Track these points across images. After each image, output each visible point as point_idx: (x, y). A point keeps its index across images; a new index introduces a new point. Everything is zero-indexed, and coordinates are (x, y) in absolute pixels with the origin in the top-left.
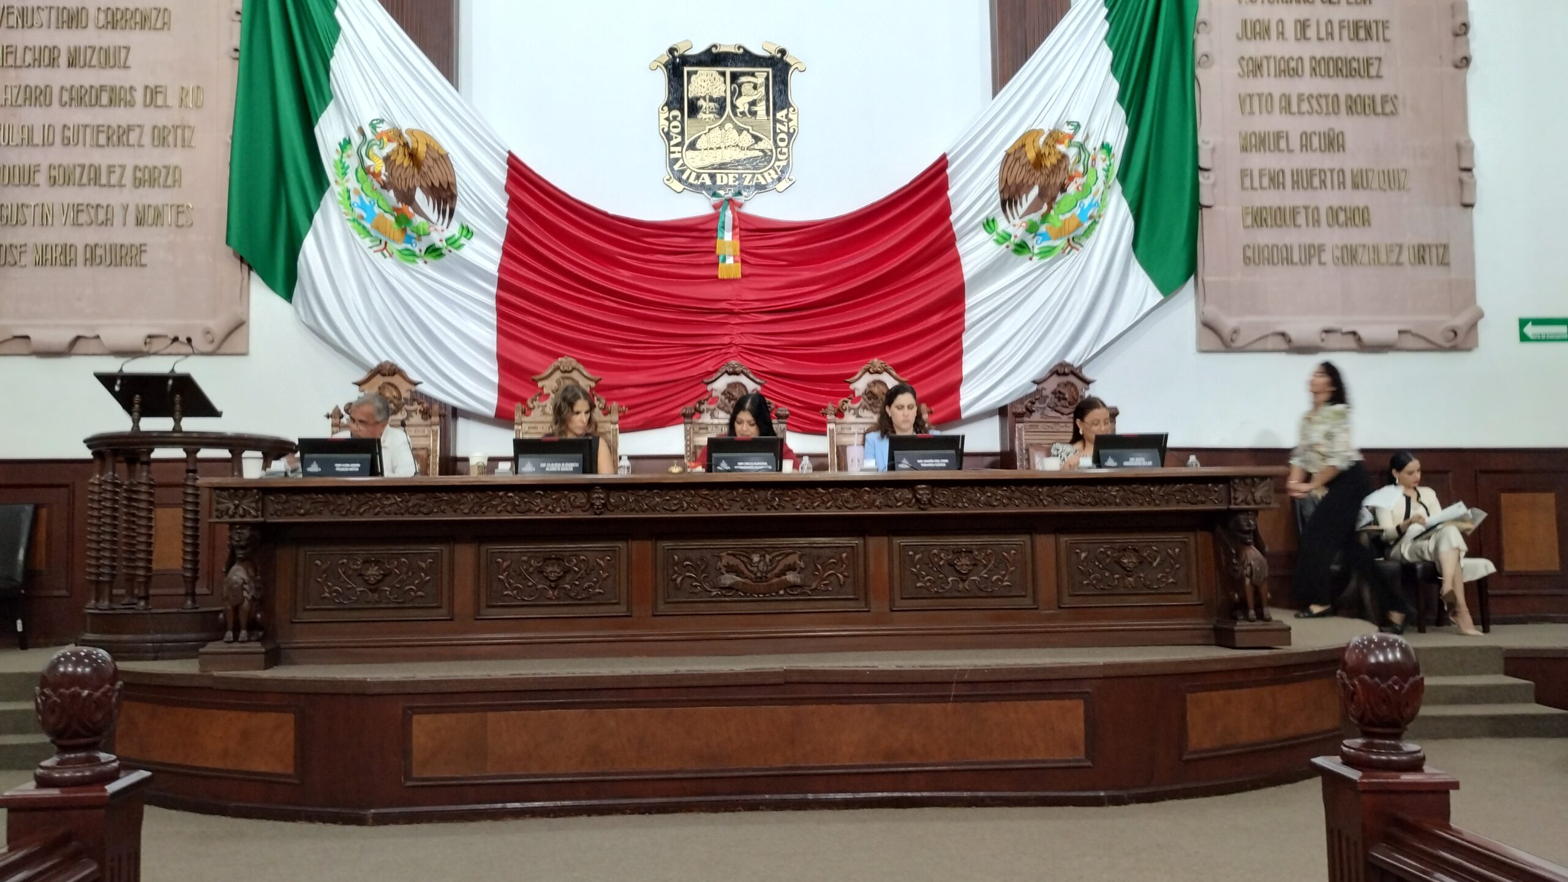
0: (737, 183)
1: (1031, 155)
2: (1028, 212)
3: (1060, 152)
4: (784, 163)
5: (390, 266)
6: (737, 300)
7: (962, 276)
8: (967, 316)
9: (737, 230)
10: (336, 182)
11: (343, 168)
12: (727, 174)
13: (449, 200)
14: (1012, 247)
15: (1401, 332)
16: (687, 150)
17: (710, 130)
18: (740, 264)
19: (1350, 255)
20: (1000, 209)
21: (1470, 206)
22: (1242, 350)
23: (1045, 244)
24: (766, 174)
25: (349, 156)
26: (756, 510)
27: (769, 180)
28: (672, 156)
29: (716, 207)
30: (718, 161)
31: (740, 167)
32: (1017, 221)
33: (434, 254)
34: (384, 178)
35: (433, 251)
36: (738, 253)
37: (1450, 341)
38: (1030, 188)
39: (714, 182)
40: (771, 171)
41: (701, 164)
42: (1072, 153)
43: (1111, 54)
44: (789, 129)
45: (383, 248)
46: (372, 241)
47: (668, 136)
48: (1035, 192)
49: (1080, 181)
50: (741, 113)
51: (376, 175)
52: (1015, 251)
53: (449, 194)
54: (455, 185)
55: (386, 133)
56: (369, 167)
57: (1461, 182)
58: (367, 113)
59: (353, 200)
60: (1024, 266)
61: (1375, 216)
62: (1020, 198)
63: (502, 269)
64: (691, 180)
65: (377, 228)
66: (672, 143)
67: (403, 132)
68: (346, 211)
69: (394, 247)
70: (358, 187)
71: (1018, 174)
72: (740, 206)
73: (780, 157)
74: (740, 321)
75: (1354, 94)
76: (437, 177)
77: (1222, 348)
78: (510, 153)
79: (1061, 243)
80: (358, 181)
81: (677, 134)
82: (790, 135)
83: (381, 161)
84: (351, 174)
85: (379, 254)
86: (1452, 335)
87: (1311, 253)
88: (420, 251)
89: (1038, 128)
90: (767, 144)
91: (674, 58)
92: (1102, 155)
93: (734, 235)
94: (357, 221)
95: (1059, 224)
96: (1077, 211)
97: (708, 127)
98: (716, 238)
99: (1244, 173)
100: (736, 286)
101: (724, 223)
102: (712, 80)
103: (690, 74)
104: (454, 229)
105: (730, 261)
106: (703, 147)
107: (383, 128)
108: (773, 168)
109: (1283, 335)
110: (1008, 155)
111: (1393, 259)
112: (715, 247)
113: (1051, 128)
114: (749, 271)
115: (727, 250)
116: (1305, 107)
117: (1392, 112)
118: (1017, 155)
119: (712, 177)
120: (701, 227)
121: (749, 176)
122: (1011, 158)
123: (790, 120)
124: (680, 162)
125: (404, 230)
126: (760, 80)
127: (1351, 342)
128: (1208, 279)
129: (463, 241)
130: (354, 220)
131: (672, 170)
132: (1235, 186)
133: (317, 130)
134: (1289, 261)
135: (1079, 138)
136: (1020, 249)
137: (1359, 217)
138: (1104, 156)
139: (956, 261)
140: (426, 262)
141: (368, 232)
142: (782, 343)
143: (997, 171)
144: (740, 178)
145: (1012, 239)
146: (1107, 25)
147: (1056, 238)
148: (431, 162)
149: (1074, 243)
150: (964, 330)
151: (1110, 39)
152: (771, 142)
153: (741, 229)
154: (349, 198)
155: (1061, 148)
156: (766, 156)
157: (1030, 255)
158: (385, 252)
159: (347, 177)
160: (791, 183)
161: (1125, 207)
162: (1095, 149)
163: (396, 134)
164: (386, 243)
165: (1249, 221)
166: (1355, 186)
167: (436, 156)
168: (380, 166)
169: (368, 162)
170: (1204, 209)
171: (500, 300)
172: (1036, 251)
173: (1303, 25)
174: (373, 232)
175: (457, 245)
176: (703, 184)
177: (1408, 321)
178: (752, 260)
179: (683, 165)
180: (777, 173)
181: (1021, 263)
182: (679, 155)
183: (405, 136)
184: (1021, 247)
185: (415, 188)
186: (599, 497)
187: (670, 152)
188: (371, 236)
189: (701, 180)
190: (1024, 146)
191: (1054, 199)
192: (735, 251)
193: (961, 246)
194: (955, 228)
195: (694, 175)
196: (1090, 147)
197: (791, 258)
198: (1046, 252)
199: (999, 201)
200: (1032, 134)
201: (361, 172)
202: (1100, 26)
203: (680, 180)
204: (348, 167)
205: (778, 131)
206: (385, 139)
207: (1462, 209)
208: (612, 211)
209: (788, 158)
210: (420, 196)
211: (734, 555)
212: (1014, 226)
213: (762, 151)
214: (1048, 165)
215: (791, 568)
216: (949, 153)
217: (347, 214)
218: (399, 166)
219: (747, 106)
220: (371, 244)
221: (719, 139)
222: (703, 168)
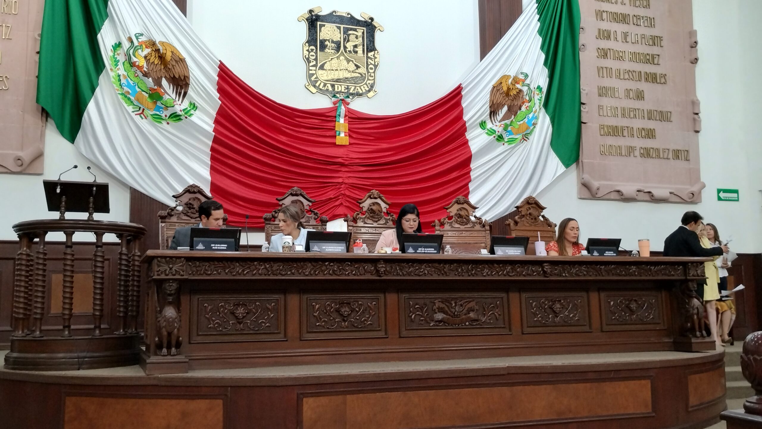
0: (346, 91)
1: (505, 89)
2: (503, 119)
3: (518, 88)
4: (372, 82)
5: (145, 124)
6: (347, 158)
7: (471, 152)
8: (472, 174)
9: (347, 118)
10: (111, 69)
11: (115, 61)
12: (340, 85)
13: (184, 86)
14: (496, 137)
15: (670, 193)
16: (319, 70)
17: (332, 59)
18: (348, 137)
19: (647, 153)
20: (489, 116)
21: (697, 132)
22: (599, 199)
23: (510, 137)
24: (362, 87)
25: (118, 54)
26: (463, 276)
27: (364, 91)
28: (311, 72)
29: (335, 103)
30: (336, 77)
31: (348, 82)
32: (498, 124)
33: (175, 119)
34: (146, 70)
35: (176, 117)
36: (347, 131)
37: (690, 199)
38: (503, 106)
39: (334, 90)
40: (365, 86)
41: (326, 78)
42: (525, 89)
43: (541, 39)
44: (375, 62)
45: (142, 113)
46: (133, 108)
47: (308, 60)
48: (505, 109)
49: (527, 104)
50: (350, 51)
51: (140, 68)
52: (497, 139)
53: (184, 83)
54: (188, 78)
55: (145, 42)
56: (136, 62)
57: (694, 120)
58: (134, 30)
59: (122, 82)
60: (501, 148)
61: (658, 133)
62: (498, 111)
63: (215, 130)
64: (321, 87)
65: (138, 100)
66: (311, 64)
67: (157, 42)
68: (118, 88)
69: (148, 112)
70: (125, 73)
71: (499, 98)
72: (348, 104)
73: (370, 78)
74: (347, 170)
75: (648, 72)
76: (178, 71)
77: (590, 197)
78: (220, 61)
79: (519, 137)
80: (125, 71)
81: (313, 60)
82: (376, 66)
83: (143, 59)
84: (120, 65)
85: (138, 116)
86: (692, 195)
87: (631, 150)
88: (166, 116)
89: (508, 74)
90: (362, 70)
91: (312, 16)
92: (537, 92)
93: (345, 120)
94: (125, 95)
95: (517, 127)
96: (526, 120)
97: (331, 58)
98: (336, 121)
99: (600, 107)
100: (345, 149)
101: (340, 112)
102: (333, 31)
103: (321, 26)
104: (186, 104)
105: (342, 135)
106: (328, 69)
107: (143, 39)
108: (366, 84)
109: (618, 191)
110: (494, 87)
111: (666, 157)
112: (335, 127)
113: (514, 75)
114: (353, 141)
115: (341, 128)
116: (627, 76)
117: (664, 83)
118: (498, 88)
119: (333, 86)
120: (327, 114)
121: (353, 88)
122: (495, 89)
123: (376, 58)
124: (315, 76)
125: (155, 103)
126: (360, 34)
127: (647, 197)
128: (584, 161)
129: (192, 112)
130: (122, 94)
131: (310, 80)
132: (597, 115)
133: (99, 36)
134: (621, 154)
135: (527, 81)
136: (499, 139)
137: (650, 134)
138: (538, 93)
139: (466, 142)
140: (168, 123)
141: (132, 102)
142: (372, 183)
143: (489, 96)
144: (348, 88)
145: (497, 133)
146: (539, 24)
147: (517, 134)
148: (174, 63)
149: (525, 138)
150: (470, 181)
151: (540, 32)
152: (365, 69)
153: (349, 117)
154: (120, 80)
155: (519, 86)
156: (362, 77)
157: (504, 142)
158: (142, 115)
159: (118, 67)
160: (376, 93)
161: (548, 119)
162: (535, 88)
163: (152, 44)
164: (143, 110)
165: (602, 133)
166: (649, 119)
167: (178, 59)
168: (142, 62)
169: (134, 59)
170: (583, 125)
171: (213, 149)
172: (506, 140)
173: (625, 35)
174: (136, 103)
175: (189, 114)
176: (327, 90)
177: (674, 188)
178: (354, 136)
179: (317, 78)
180: (368, 87)
181: (499, 147)
182: (314, 72)
183: (158, 45)
184: (500, 138)
185: (162, 77)
186: (382, 267)
187: (309, 70)
188: (134, 105)
189: (326, 88)
190: (501, 83)
191: (517, 113)
192: (345, 129)
193: (468, 135)
194: (467, 125)
195: (322, 84)
196: (532, 87)
197: (377, 136)
198: (510, 141)
199: (489, 112)
200: (506, 77)
201: (127, 65)
202: (535, 25)
203: (315, 86)
204: (118, 61)
205: (369, 63)
206: (144, 46)
207: (695, 133)
208: (278, 102)
209: (374, 79)
210: (164, 82)
211: (442, 302)
212: (496, 126)
213: (359, 73)
214: (512, 95)
215: (471, 310)
216: (464, 83)
217: (118, 90)
218: (152, 63)
219: (352, 48)
220: (134, 110)
221: (337, 65)
222: (327, 81)
